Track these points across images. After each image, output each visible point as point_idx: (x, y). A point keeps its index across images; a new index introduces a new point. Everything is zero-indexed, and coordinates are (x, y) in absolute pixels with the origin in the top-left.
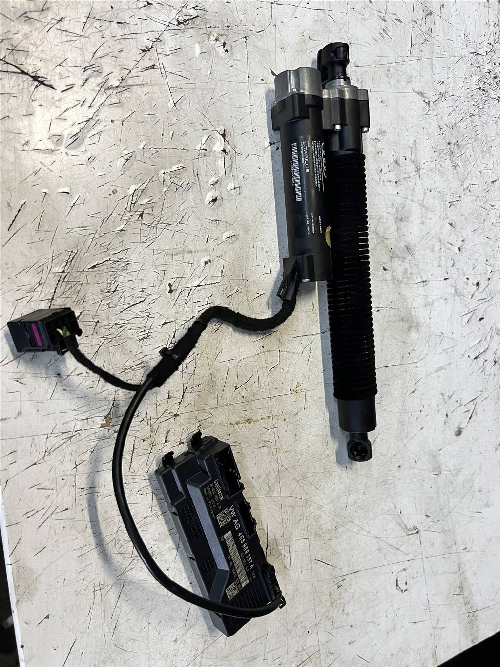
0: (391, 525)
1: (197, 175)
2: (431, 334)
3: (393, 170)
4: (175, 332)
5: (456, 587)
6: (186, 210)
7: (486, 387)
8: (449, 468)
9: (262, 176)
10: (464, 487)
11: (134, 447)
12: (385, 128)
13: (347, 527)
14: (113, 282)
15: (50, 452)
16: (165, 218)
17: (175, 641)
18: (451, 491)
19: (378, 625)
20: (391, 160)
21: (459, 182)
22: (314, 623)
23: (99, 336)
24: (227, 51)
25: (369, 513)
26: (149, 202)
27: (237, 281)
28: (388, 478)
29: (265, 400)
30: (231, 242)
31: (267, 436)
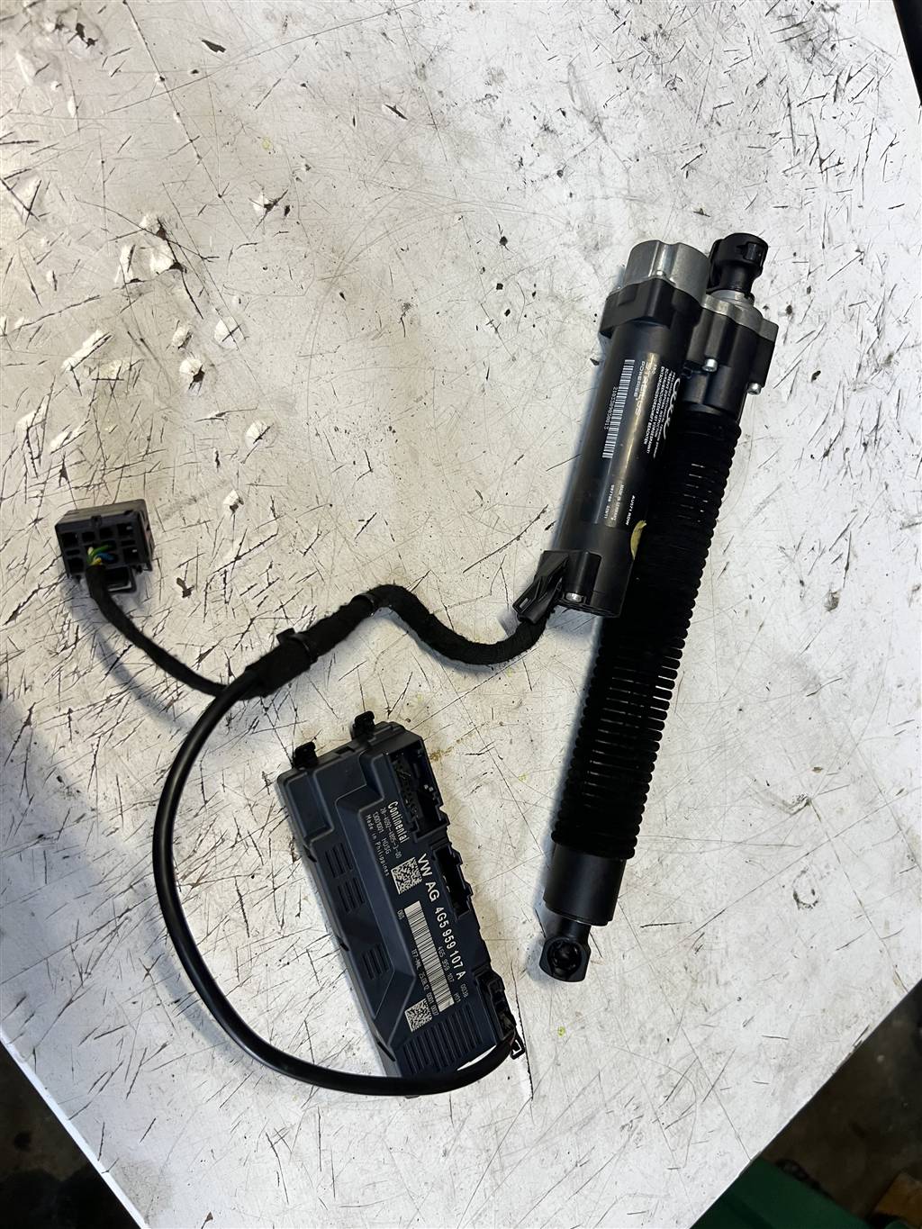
0: (757, 813)
1: (142, 340)
3: (546, 150)
4: (228, 665)
5: (903, 859)
6: (149, 422)
7: (862, 500)
8: (833, 671)
9: (279, 283)
10: (870, 693)
11: (239, 894)
13: (679, 850)
14: (66, 626)
15: (89, 971)
16: (113, 457)
17: (445, 1154)
18: (848, 708)
19: (786, 975)
20: (534, 128)
21: (691, 115)
22: (673, 1021)
23: (85, 737)
24: (91, 42)
25: (711, 811)
26: (67, 441)
27: (311, 515)
28: (727, 738)
29: (451, 707)
30: (267, 444)
31: (478, 765)
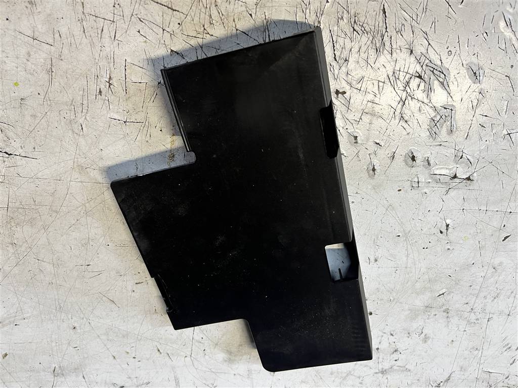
2: (218, 374)
3: (389, 347)
6: (412, 126)
12: (429, 342)
14: (363, 29)
25: (24, 287)
30: (369, 169)
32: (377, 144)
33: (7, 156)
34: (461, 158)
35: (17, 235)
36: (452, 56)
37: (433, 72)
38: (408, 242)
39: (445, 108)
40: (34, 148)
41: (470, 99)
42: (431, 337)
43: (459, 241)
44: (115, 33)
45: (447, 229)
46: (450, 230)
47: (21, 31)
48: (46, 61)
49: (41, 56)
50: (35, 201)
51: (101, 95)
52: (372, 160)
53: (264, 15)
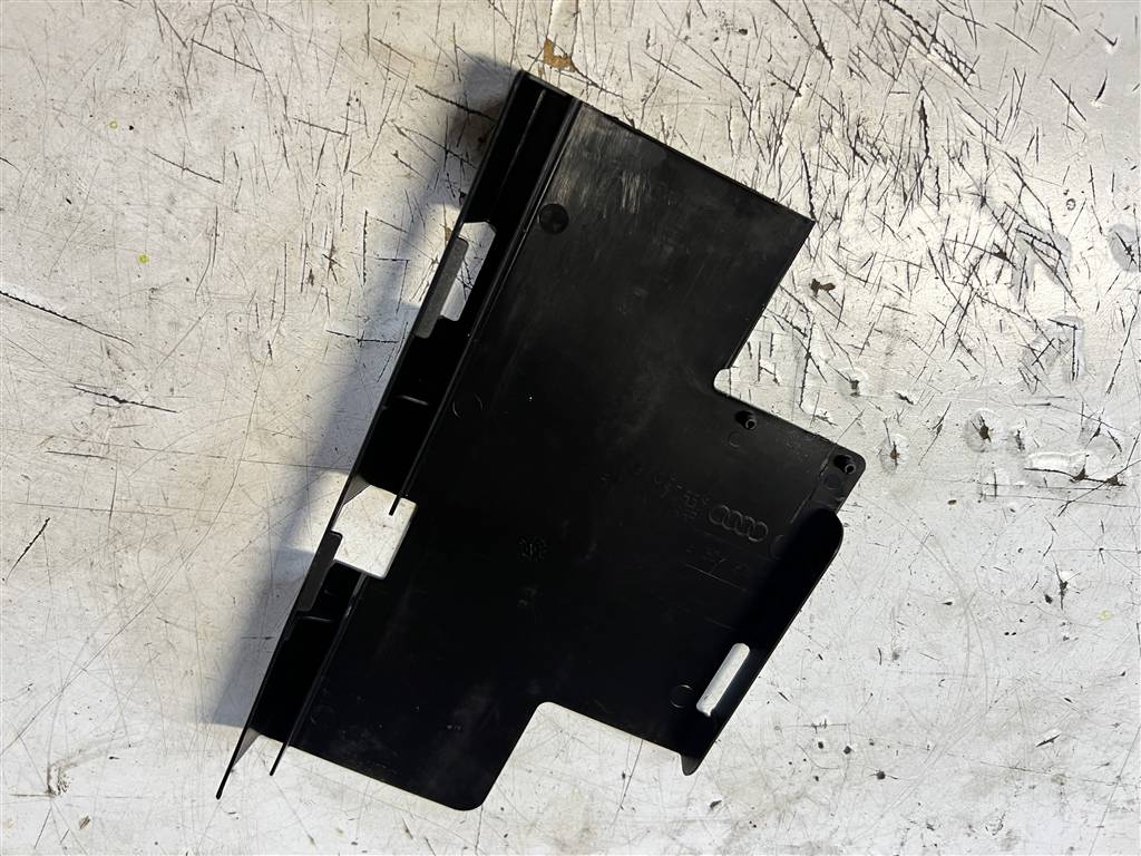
0: (85, 729)
1: (1049, 404)
6: (982, 361)
12: (1018, 849)
13: (112, 617)
14: (875, 152)
16: (980, 309)
23: (762, 88)
32: (902, 398)
33: (117, 404)
34: (1096, 434)
35: (126, 569)
36: (1076, 211)
37: (1032, 244)
38: (970, 617)
39: (1058, 323)
40: (172, 390)
41: (1117, 306)
42: (1023, 838)
43: (1091, 620)
44: (348, 158)
45: (1062, 594)
46: (1068, 595)
47: (158, 151)
48: (205, 212)
49: (194, 205)
50: (166, 499)
51: (312, 284)
52: (891, 435)
53: (659, 123)
